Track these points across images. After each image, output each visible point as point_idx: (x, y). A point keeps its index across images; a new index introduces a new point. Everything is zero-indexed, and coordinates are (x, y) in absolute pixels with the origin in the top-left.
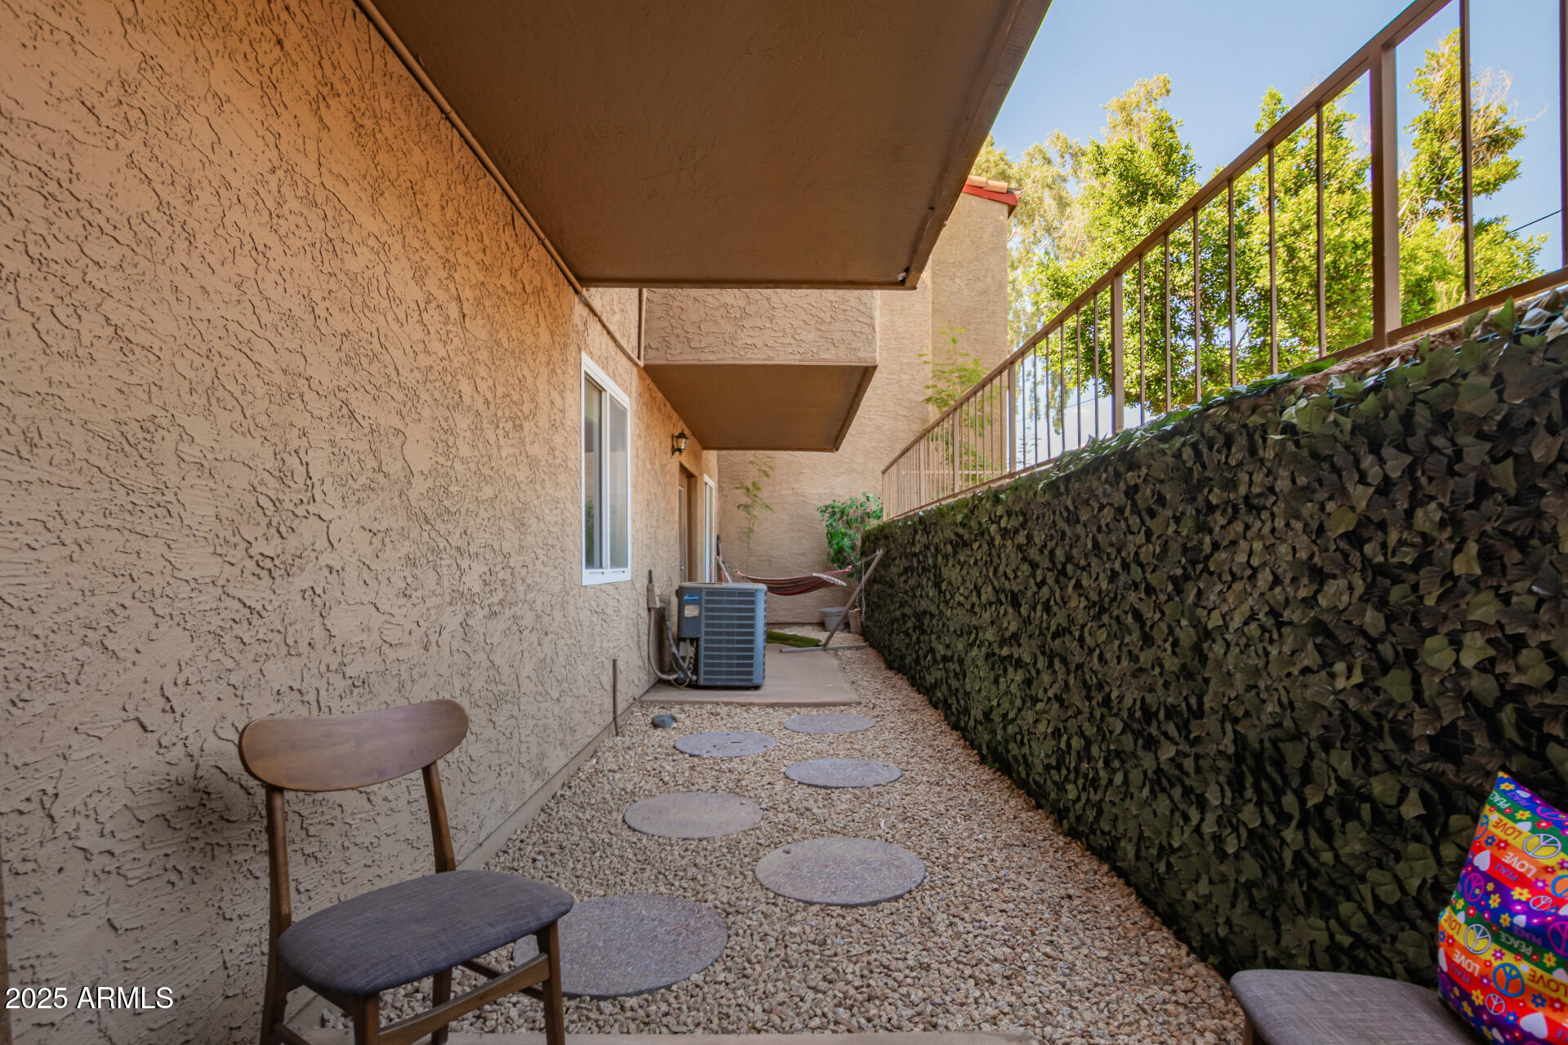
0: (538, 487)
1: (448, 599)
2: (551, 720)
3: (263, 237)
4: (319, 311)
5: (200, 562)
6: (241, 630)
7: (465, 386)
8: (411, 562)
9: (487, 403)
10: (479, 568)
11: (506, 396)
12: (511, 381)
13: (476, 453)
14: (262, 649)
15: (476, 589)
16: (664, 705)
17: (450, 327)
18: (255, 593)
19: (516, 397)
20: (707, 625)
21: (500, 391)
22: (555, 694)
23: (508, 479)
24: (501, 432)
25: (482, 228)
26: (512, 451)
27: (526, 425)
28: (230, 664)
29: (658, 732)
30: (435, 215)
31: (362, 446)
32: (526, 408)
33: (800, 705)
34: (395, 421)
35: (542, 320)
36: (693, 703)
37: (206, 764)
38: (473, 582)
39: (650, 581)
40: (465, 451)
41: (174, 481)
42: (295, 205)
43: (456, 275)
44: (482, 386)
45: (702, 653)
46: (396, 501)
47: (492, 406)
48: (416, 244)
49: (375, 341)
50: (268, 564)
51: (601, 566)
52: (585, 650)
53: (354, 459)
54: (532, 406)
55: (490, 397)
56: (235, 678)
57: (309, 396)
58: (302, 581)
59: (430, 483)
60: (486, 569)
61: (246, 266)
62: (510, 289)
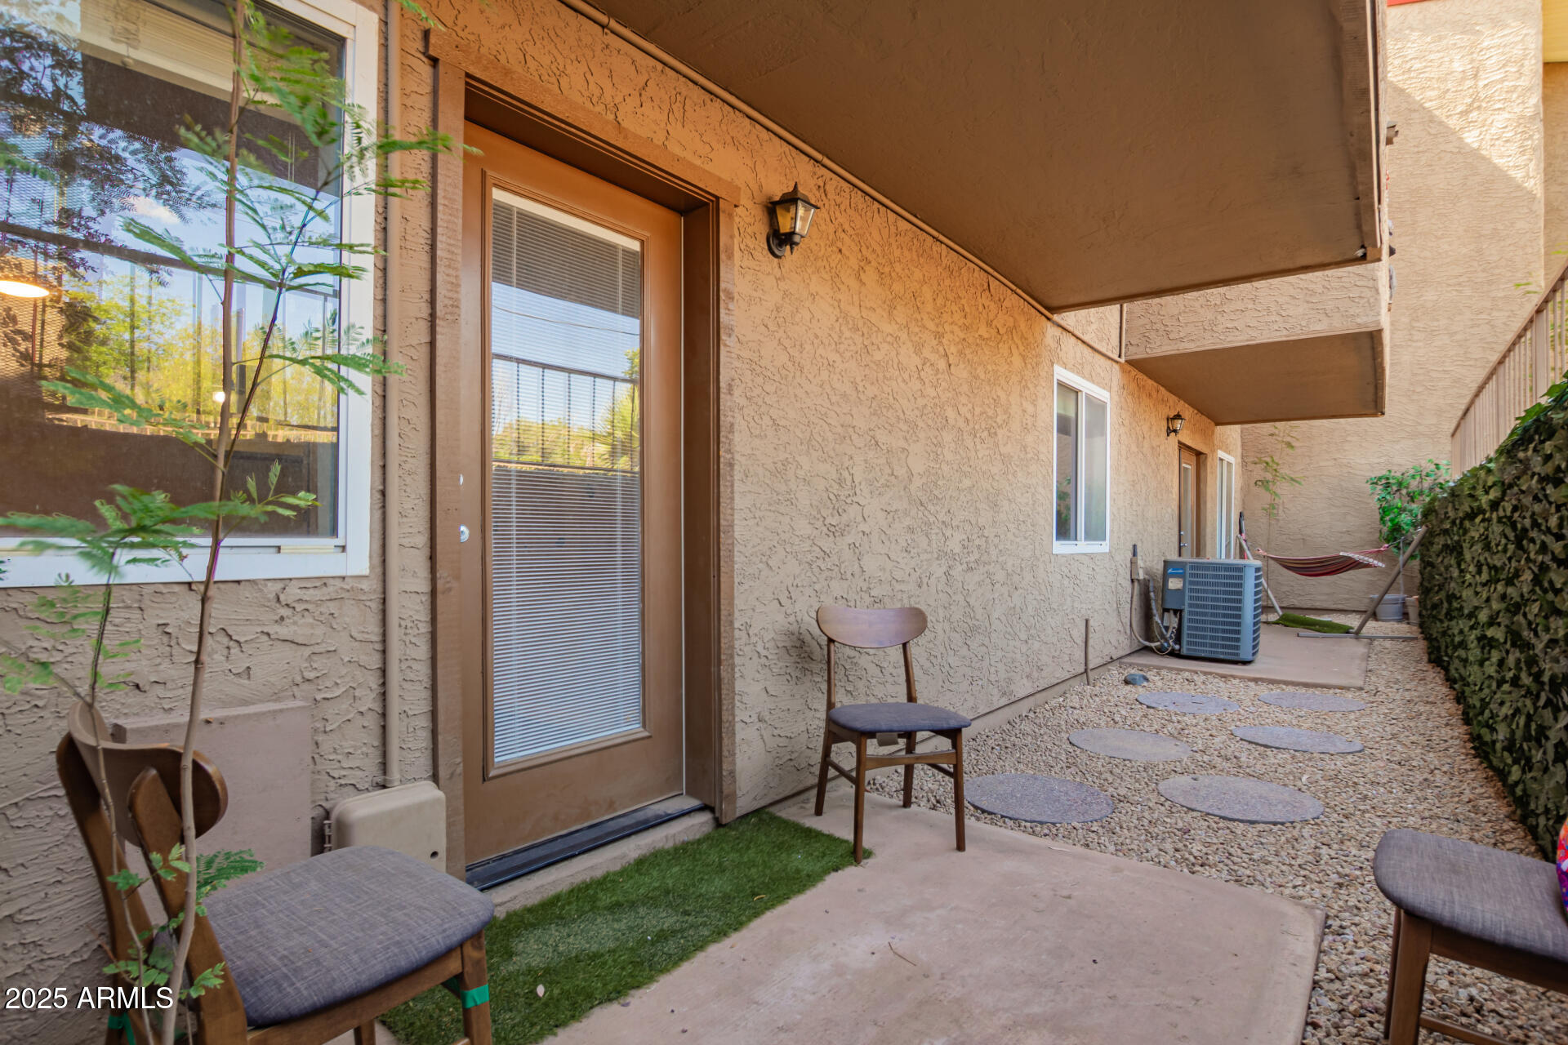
0: (1010, 477)
1: (935, 556)
2: (1019, 656)
3: (833, 356)
4: (860, 388)
5: (803, 528)
6: (820, 562)
7: (950, 413)
8: (911, 530)
9: (967, 421)
10: (959, 536)
11: (981, 414)
12: (987, 402)
13: (958, 457)
14: (829, 574)
15: (957, 550)
16: (1141, 667)
17: (939, 376)
18: (827, 544)
19: (990, 413)
20: (1191, 598)
21: (978, 410)
22: (1023, 636)
23: (984, 473)
24: (978, 440)
25: (963, 301)
26: (987, 453)
27: (1000, 432)
28: (815, 579)
29: (1129, 687)
30: (929, 307)
31: (882, 461)
32: (999, 420)
33: (1287, 683)
34: (902, 443)
35: (1015, 351)
36: (1170, 669)
37: (804, 627)
38: (955, 545)
39: (1135, 554)
40: (949, 456)
41: (794, 488)
42: (847, 334)
43: (944, 341)
44: (963, 410)
45: (1186, 624)
46: (902, 493)
47: (971, 423)
48: (917, 330)
49: (891, 397)
50: (833, 529)
51: (1076, 539)
52: (1055, 606)
53: (878, 469)
54: (1005, 417)
55: (969, 416)
56: (817, 587)
57: (854, 437)
58: (849, 539)
59: (924, 480)
60: (965, 537)
61: (825, 375)
62: (986, 335)
